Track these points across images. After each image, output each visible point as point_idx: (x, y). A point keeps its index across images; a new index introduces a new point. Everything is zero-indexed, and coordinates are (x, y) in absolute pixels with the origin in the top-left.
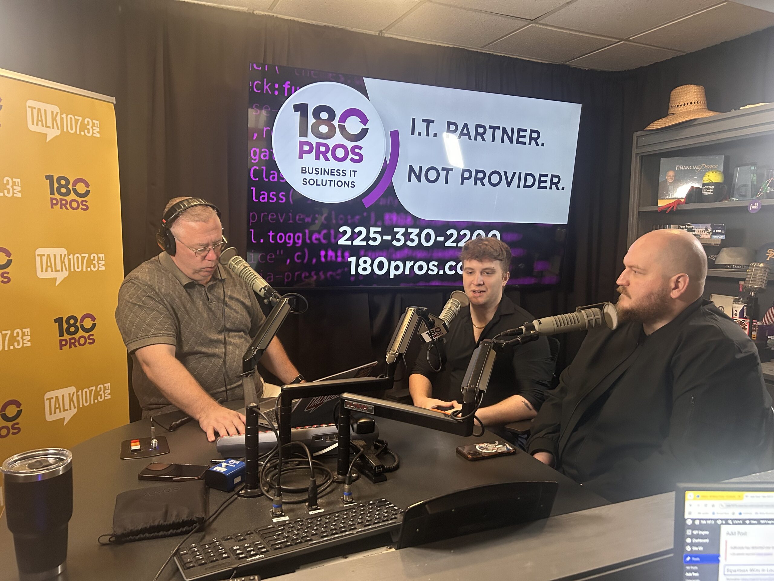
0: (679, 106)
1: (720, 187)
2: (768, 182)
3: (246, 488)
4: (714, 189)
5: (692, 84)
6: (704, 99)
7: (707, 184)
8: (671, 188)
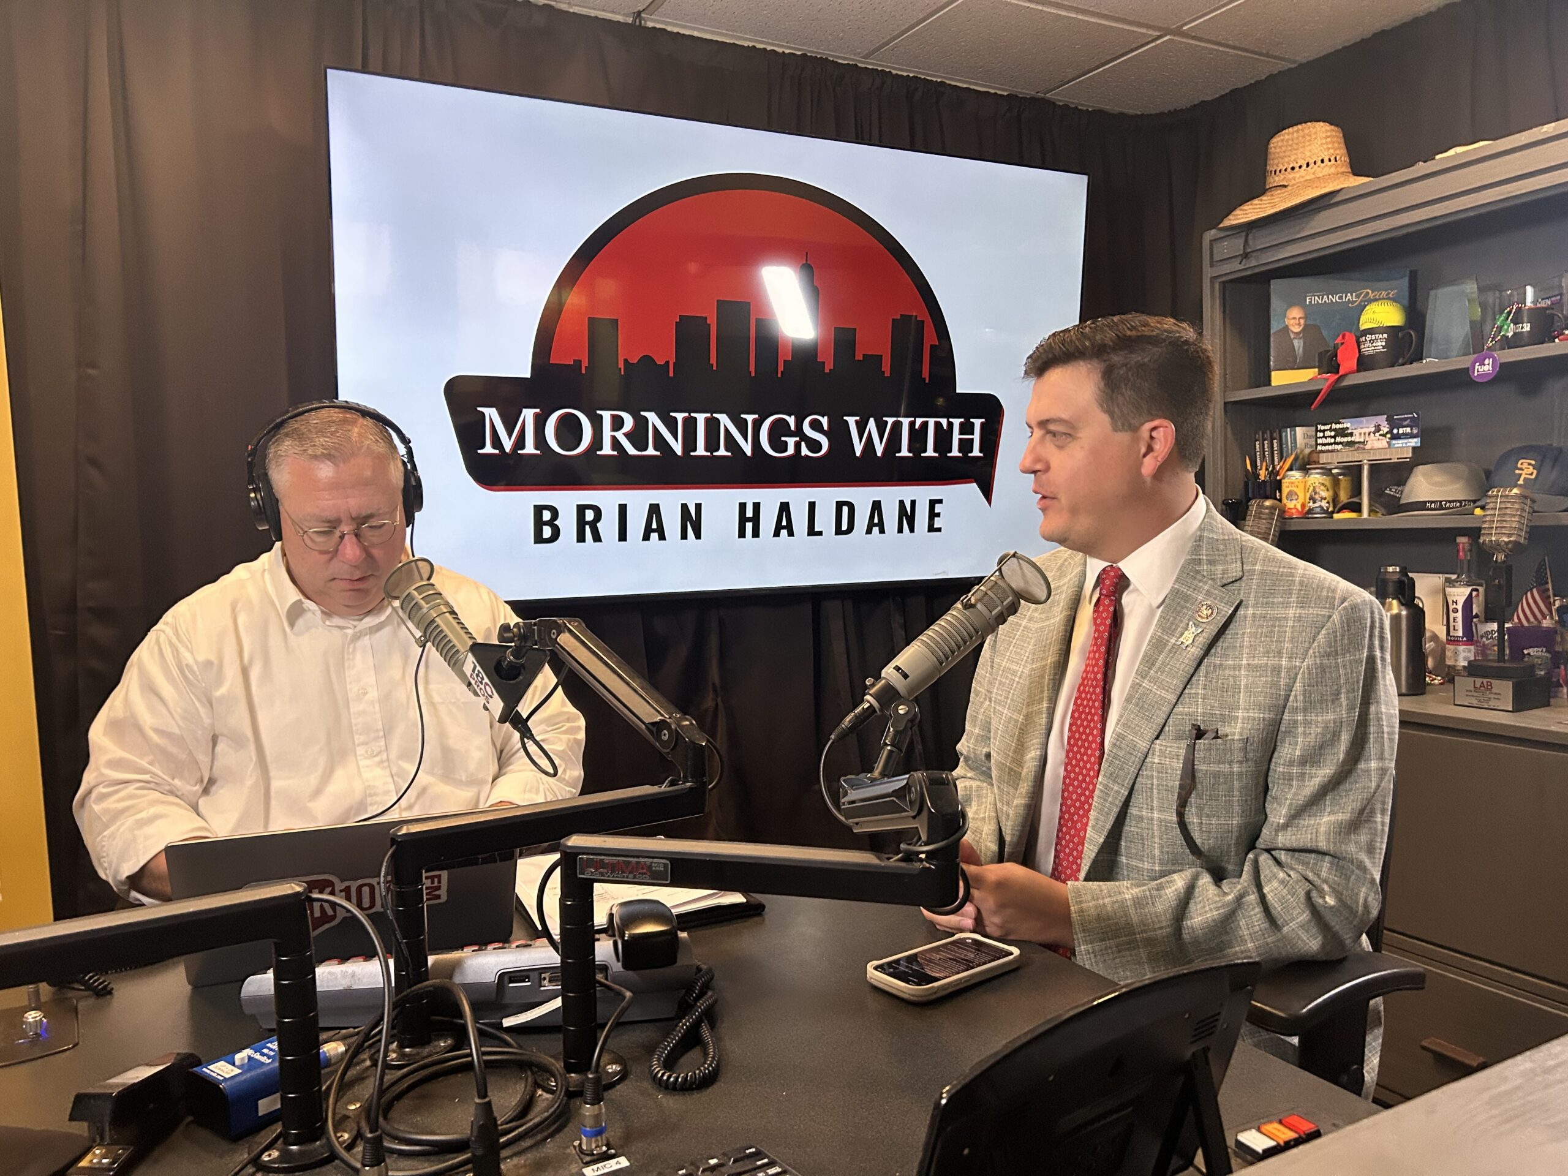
0: (1297, 169)
1: (1400, 335)
2: (1509, 313)
3: (284, 1139)
4: (1387, 341)
5: (1319, 121)
6: (1344, 151)
7: (1371, 331)
8: (1298, 344)
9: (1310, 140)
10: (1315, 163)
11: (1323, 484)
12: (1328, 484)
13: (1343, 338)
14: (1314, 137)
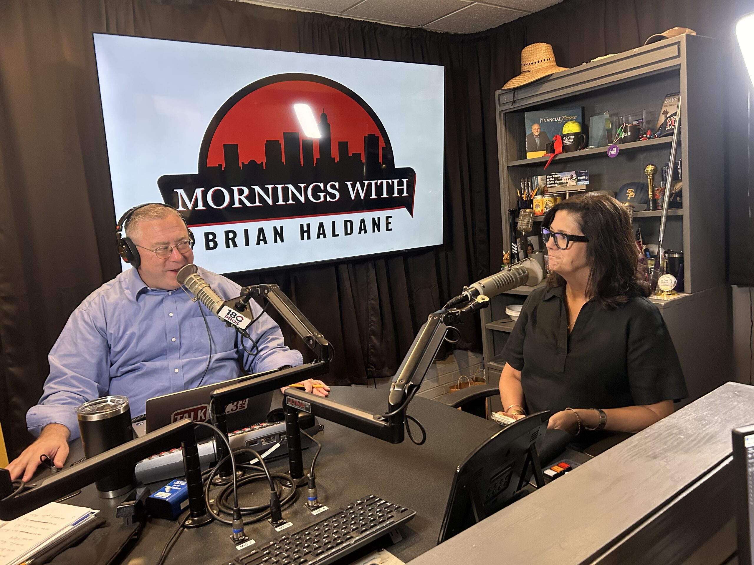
0: (534, 64)
1: (579, 136)
2: (622, 128)
3: (192, 516)
4: (574, 139)
5: (542, 42)
6: (553, 56)
7: (567, 135)
8: (537, 140)
9: (539, 51)
10: (541, 61)
11: (550, 201)
12: (552, 201)
13: (556, 137)
14: (540, 49)
